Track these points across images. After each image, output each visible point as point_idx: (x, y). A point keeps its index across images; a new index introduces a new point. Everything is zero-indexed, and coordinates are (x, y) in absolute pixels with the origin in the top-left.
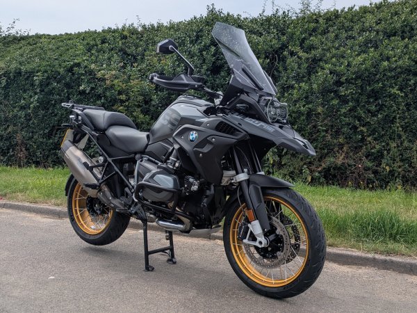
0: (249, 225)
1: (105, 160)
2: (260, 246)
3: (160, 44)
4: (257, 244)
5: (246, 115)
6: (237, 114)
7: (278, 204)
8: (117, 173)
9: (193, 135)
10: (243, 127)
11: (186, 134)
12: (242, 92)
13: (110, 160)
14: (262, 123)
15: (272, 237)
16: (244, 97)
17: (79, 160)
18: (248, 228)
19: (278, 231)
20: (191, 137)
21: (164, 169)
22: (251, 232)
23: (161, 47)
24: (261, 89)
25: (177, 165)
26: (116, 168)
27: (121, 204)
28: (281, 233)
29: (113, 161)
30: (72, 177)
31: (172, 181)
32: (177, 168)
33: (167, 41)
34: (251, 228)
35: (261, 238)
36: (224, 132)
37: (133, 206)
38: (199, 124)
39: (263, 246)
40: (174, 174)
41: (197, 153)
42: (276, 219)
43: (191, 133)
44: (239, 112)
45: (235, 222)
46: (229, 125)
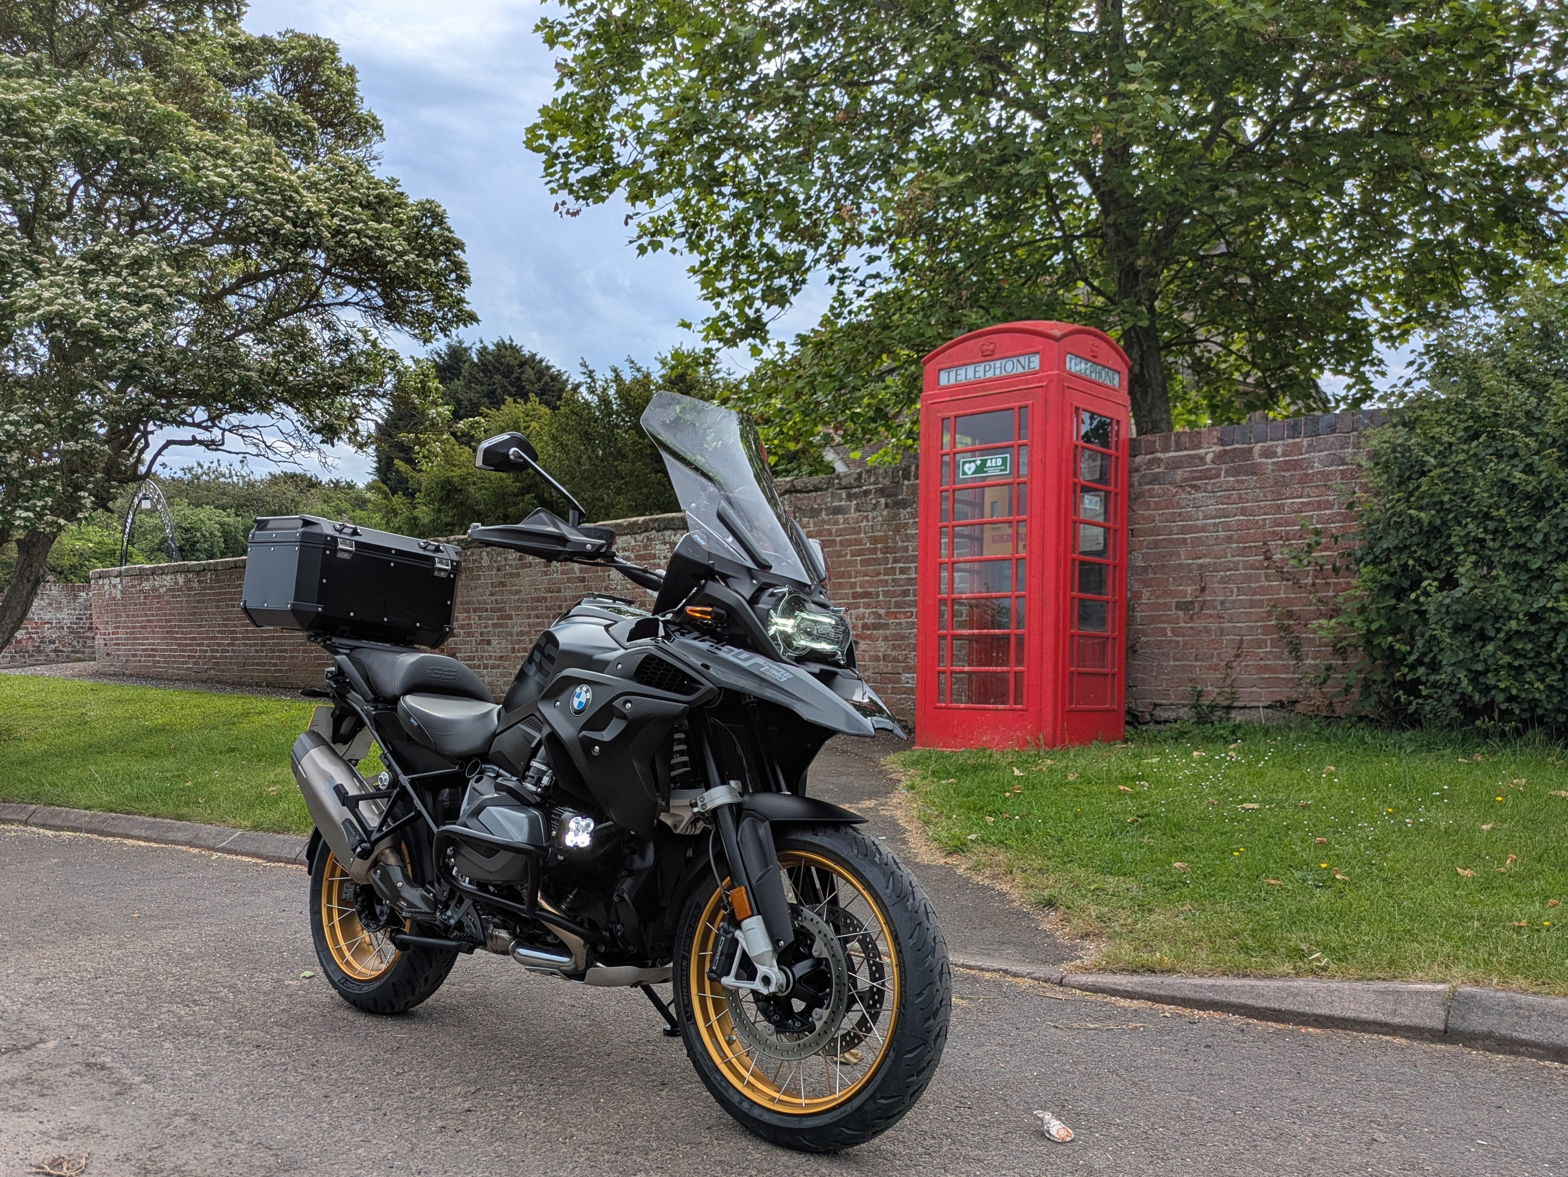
0: (738, 934)
1: (394, 782)
2: (764, 991)
3: (485, 445)
4: (758, 985)
5: (720, 639)
6: (696, 634)
7: (826, 876)
8: (419, 814)
9: (582, 696)
10: (714, 671)
11: (563, 697)
12: (710, 573)
13: (404, 779)
14: (760, 660)
15: (802, 968)
16: (716, 589)
17: (328, 778)
18: (736, 942)
19: (819, 949)
20: (576, 703)
21: (510, 791)
22: (744, 953)
23: (487, 451)
24: (765, 567)
25: (545, 781)
26: (417, 802)
27: (424, 899)
28: (826, 954)
29: (412, 782)
30: (317, 836)
31: (526, 822)
32: (546, 788)
33: (505, 436)
34: (742, 942)
35: (769, 968)
36: (658, 686)
37: (452, 904)
38: (602, 665)
39: (773, 989)
40: (536, 806)
41: (587, 744)
42: (817, 918)
43: (578, 690)
44: (703, 630)
45: (707, 932)
46: (668, 664)
